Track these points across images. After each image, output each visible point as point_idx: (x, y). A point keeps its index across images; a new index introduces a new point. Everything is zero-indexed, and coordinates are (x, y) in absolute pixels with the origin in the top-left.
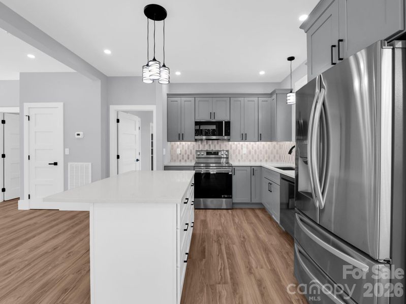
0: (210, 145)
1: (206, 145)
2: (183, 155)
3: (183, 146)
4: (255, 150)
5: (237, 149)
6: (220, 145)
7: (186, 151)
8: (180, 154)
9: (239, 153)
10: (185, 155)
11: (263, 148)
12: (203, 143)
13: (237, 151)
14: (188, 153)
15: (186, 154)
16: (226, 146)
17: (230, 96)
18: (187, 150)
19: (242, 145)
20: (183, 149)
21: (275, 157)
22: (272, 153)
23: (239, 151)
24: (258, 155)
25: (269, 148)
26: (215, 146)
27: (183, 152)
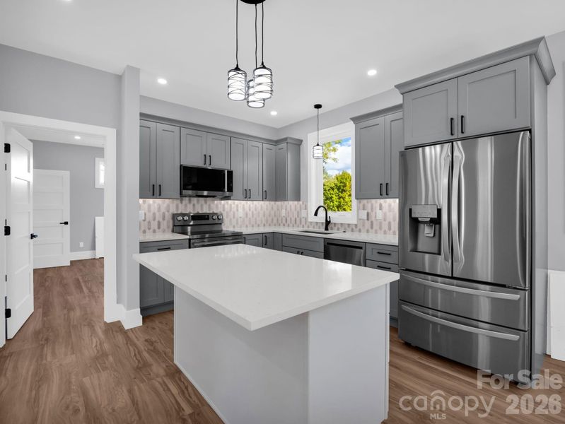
0: (194, 205)
1: (188, 205)
2: (149, 222)
3: (149, 206)
4: (253, 212)
5: (231, 210)
6: (209, 205)
7: (154, 214)
8: (144, 220)
9: (234, 217)
10: (152, 222)
11: (261, 209)
12: (184, 202)
13: (232, 213)
14: (158, 218)
15: (154, 219)
16: (217, 206)
17: (231, 135)
18: (157, 214)
19: (237, 206)
20: (149, 211)
21: (272, 220)
22: (270, 216)
23: (234, 213)
24: (256, 219)
25: (267, 209)
26: (202, 206)
27: (149, 217)
